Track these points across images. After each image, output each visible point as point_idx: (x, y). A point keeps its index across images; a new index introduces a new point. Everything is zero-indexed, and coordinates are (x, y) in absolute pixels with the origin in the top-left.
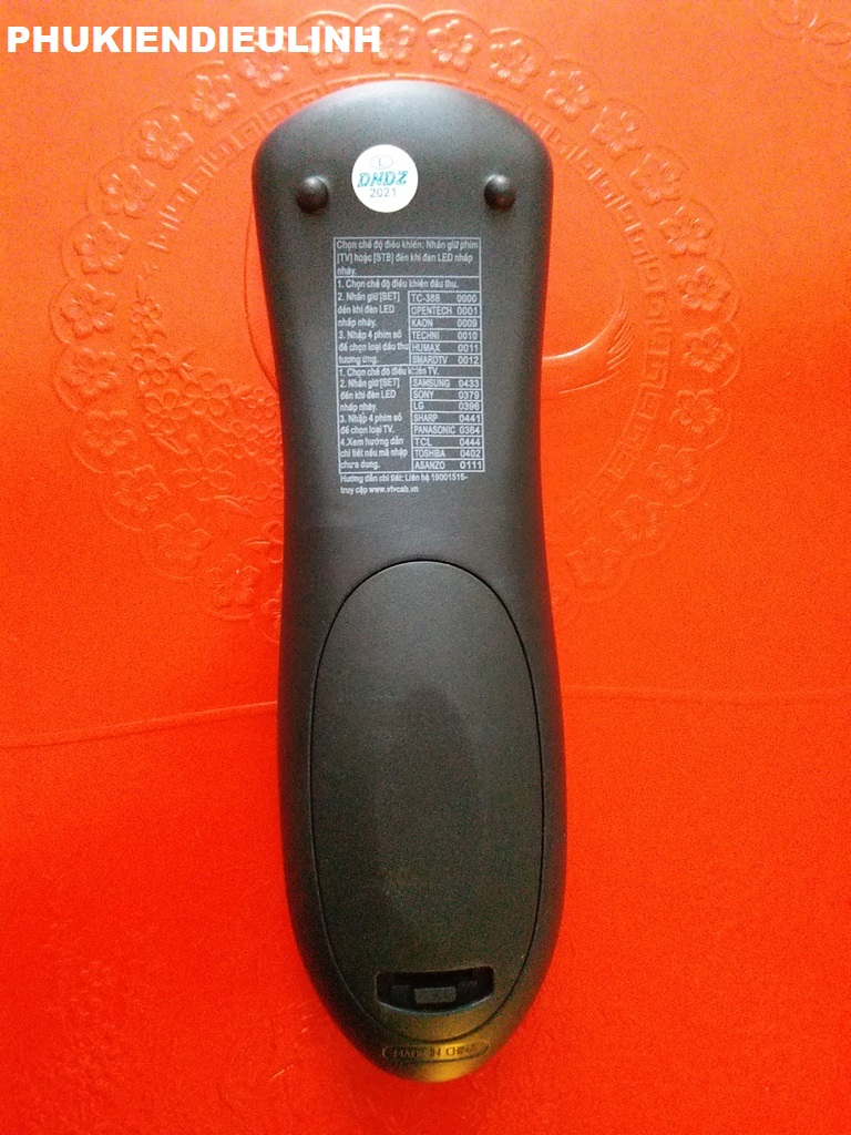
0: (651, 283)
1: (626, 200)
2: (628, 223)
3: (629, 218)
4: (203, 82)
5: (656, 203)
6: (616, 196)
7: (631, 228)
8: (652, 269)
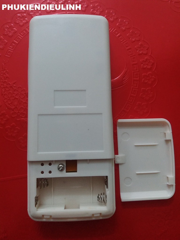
0: (133, 61)
1: (126, 41)
2: (127, 47)
3: (127, 45)
4: (19, 16)
5: (134, 42)
6: (123, 40)
7: (128, 48)
8: (133, 58)
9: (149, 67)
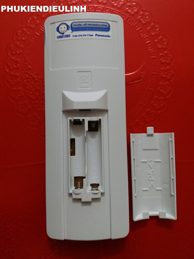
1: (146, 35)
2: (147, 41)
5: (154, 36)
6: (143, 34)
8: (153, 52)
9: (168, 62)
